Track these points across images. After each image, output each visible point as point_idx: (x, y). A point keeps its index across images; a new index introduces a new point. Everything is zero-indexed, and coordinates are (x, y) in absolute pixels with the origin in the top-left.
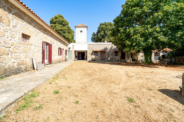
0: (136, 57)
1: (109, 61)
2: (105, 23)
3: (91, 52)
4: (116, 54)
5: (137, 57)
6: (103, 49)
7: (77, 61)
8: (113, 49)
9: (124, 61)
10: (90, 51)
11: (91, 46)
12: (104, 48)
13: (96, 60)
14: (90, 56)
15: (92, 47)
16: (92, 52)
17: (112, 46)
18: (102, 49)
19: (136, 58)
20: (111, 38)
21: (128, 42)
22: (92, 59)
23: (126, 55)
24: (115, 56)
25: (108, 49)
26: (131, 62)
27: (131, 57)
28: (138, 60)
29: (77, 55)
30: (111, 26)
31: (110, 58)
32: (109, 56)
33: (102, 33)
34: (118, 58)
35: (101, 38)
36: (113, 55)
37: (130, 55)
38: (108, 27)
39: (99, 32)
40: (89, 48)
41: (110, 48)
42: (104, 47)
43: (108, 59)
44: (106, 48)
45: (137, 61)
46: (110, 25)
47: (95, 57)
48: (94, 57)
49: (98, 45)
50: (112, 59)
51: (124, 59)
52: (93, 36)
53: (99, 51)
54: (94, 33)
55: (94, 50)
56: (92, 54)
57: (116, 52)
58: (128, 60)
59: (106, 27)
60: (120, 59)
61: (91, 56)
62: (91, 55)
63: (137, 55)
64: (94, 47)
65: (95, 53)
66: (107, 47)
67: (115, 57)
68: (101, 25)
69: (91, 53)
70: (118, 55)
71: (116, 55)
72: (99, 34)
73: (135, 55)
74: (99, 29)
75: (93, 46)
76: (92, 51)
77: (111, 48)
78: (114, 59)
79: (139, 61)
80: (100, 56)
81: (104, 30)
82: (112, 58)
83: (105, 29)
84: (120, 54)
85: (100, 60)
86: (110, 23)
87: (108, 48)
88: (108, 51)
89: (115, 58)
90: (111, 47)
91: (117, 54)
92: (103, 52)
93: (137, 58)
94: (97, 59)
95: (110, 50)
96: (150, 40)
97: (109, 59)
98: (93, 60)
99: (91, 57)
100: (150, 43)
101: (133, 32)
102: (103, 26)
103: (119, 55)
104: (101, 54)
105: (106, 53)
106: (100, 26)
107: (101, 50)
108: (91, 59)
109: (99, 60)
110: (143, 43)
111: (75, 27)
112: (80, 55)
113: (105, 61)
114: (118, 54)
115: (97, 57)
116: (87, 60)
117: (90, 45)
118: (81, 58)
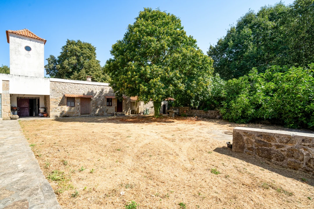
0: (136, 107)
1: (97, 115)
2: (79, 41)
3: (60, 100)
4: (108, 103)
5: (138, 107)
6: (86, 94)
7: (18, 120)
8: (103, 94)
9: (121, 115)
10: (58, 98)
11: (60, 87)
12: (89, 92)
13: (71, 116)
14: (56, 108)
15: (61, 89)
16: (63, 99)
17: (102, 89)
18: (84, 94)
19: (136, 109)
20: (91, 74)
21: (143, 87)
22: (61, 114)
23: (124, 105)
24: (107, 106)
25: (95, 94)
26: (131, 115)
27: (130, 108)
28: (139, 112)
29: (15, 104)
30: (90, 50)
31: (98, 110)
32: (97, 108)
33: (73, 60)
34: (112, 109)
35: (71, 70)
36: (105, 105)
37: (129, 105)
38: (84, 51)
39: (64, 56)
40: (53, 90)
41: (98, 92)
42: (87, 90)
43: (95, 111)
44: (92, 91)
45: (138, 114)
46: (88, 48)
47: (70, 109)
48: (66, 108)
49: (76, 85)
50: (103, 112)
51: (121, 111)
52: (49, 64)
53: (78, 98)
54: (52, 57)
55: (66, 96)
56: (61, 104)
57: (109, 100)
58: (126, 113)
59: (82, 50)
60: (115, 112)
61: (60, 107)
62: (59, 105)
63: (137, 104)
64: (66, 88)
65: (69, 100)
66: (94, 90)
67: (108, 108)
68: (69, 43)
69: (59, 102)
70: (111, 106)
71: (109, 106)
72: (66, 61)
73: (134, 104)
74: (66, 52)
75: (63, 87)
76: (61, 97)
77: (101, 92)
78: (106, 112)
79: (140, 114)
80: (80, 107)
81: (78, 57)
82: (103, 110)
83: (79, 54)
84: (115, 103)
85: (79, 114)
86: (88, 44)
87: (95, 92)
88: (96, 98)
89: (107, 110)
90: (100, 90)
91: (110, 103)
92: (86, 99)
93: (138, 109)
94: (73, 113)
95: (99, 97)
96: (171, 88)
97: (97, 112)
98: (66, 116)
99: (60, 110)
100: (170, 91)
101: (150, 73)
102: (75, 47)
103: (114, 105)
104: (81, 104)
105: (92, 102)
106: (67, 45)
107: (82, 95)
108: (58, 114)
109: (78, 116)
110: (163, 91)
111: (7, 32)
112: (26, 105)
113: (90, 116)
114: (112, 104)
115: (73, 108)
116: (48, 116)
117: (57, 84)
118: (27, 111)
